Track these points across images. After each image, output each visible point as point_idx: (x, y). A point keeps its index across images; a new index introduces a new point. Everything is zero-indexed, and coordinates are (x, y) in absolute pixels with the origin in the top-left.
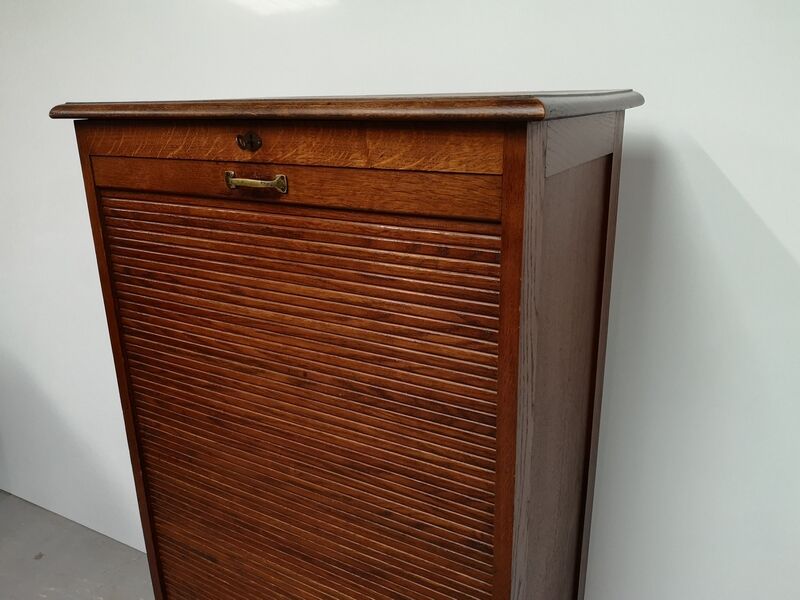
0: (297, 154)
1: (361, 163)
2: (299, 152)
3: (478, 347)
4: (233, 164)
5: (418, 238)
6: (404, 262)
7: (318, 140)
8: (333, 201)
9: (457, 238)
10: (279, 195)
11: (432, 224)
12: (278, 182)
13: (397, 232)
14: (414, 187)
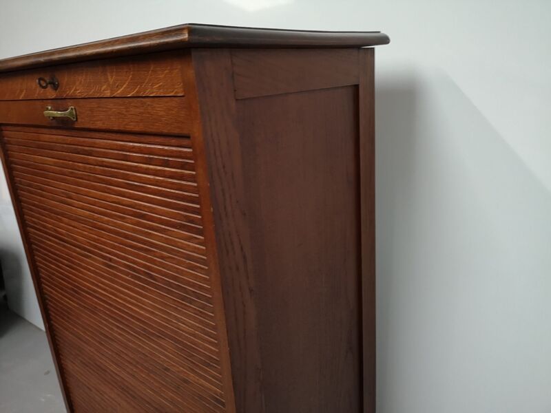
0: (76, 90)
1: (108, 94)
2: (78, 88)
3: (197, 241)
4: (49, 101)
5: (151, 152)
6: (147, 172)
7: (84, 76)
8: (99, 125)
9: (172, 151)
10: (73, 122)
11: (157, 140)
12: (71, 113)
13: (140, 147)
14: (138, 110)
